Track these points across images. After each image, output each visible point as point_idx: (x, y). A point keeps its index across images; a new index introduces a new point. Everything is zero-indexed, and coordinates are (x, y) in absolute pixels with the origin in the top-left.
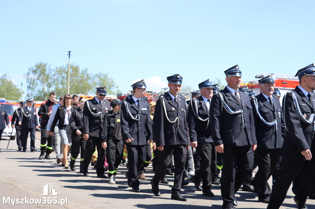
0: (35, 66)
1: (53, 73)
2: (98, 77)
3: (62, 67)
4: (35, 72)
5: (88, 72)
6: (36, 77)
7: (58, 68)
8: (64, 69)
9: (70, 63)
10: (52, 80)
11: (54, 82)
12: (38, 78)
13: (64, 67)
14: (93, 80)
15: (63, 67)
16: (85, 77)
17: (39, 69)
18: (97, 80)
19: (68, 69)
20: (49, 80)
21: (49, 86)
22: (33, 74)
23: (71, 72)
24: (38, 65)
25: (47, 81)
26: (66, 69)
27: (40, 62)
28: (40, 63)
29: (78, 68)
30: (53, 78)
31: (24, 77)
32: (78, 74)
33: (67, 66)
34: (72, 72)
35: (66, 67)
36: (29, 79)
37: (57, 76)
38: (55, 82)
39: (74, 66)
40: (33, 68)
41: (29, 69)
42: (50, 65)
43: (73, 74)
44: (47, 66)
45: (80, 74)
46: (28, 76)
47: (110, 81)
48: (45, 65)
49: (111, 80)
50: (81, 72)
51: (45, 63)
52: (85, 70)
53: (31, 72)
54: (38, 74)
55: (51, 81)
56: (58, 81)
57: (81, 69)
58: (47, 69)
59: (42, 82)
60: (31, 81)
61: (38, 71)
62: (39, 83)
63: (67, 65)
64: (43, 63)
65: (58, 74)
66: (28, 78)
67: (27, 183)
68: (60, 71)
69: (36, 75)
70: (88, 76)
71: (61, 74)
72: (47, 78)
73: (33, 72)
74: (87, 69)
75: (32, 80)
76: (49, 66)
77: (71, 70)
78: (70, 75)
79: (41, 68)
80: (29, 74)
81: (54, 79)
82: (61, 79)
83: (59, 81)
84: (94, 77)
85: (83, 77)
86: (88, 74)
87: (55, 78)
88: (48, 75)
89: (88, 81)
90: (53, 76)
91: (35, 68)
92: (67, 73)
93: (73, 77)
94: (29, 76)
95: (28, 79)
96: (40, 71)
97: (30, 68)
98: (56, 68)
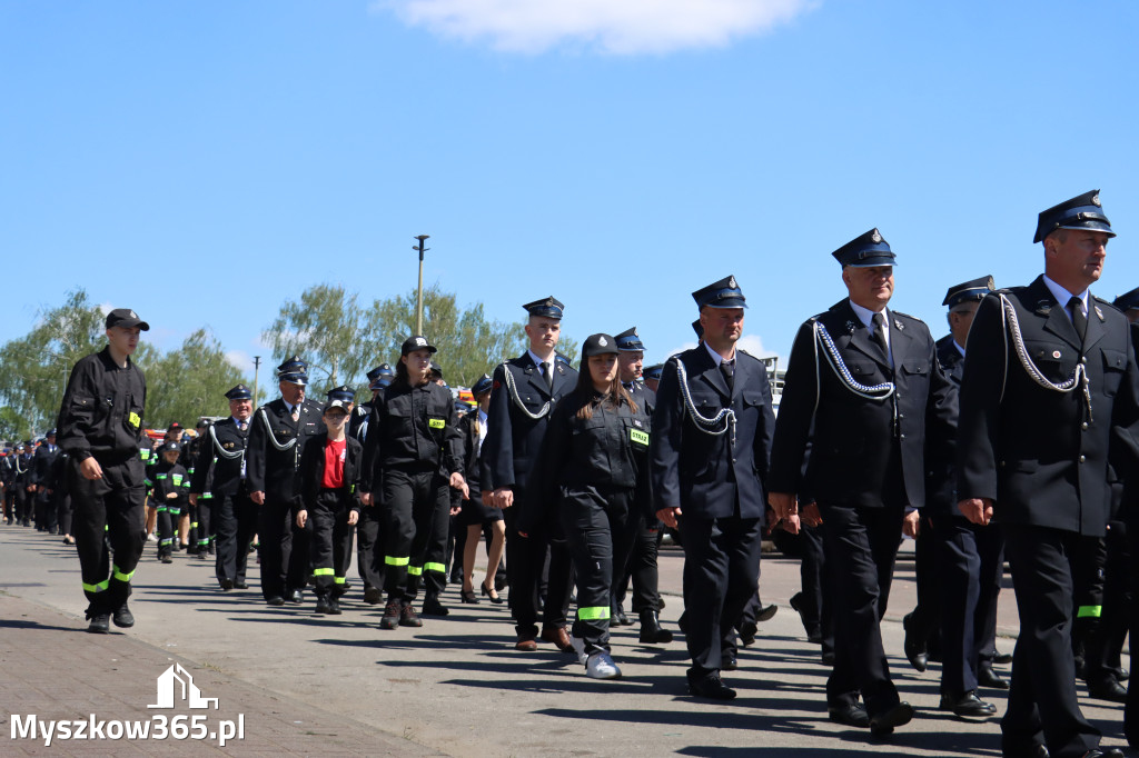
0: (304, 297)
1: (362, 324)
2: (521, 337)
3: (393, 300)
4: (300, 320)
5: (488, 318)
6: (304, 337)
7: (381, 305)
8: (403, 309)
9: (425, 287)
10: (361, 348)
11: (366, 354)
12: (311, 340)
13: (402, 302)
14: (506, 345)
15: (399, 300)
16: (477, 334)
17: (316, 309)
18: (517, 346)
19: (417, 308)
20: (352, 349)
21: (351, 368)
22: (296, 330)
23: (427, 316)
24: (314, 296)
25: (345, 349)
26: (411, 308)
27: (319, 284)
28: (320, 288)
29: (453, 301)
30: (363, 339)
31: (264, 337)
32: (452, 325)
33: (412, 297)
34: (431, 317)
35: (407, 302)
36: (282, 344)
37: (378, 333)
38: (373, 357)
39: (439, 296)
40: (294, 305)
41: (282, 312)
42: (356, 296)
43: (433, 327)
44: (346, 299)
45: (457, 327)
46: (275, 333)
47: (563, 348)
48: (338, 295)
49: (567, 344)
50: (460, 317)
51: (336, 288)
52: (475, 311)
53: (289, 322)
54: (312, 329)
55: (356, 350)
56: (381, 350)
57: (462, 307)
58: (345, 307)
59: (327, 354)
60: (288, 350)
61: (313, 317)
62: (316, 361)
63: (414, 293)
64: (330, 288)
65: (383, 325)
66: (278, 340)
67: (271, 669)
68: (388, 314)
69: (307, 330)
70: (485, 331)
71: (394, 328)
72: (346, 338)
73: (294, 320)
74: (481, 307)
75: (293, 348)
76: (353, 300)
77: (427, 310)
78: (423, 329)
79: (321, 307)
80: (279, 327)
81: (368, 343)
82: (391, 344)
83: (386, 352)
84: (508, 336)
85: (469, 335)
86: (488, 325)
87: (371, 338)
88: (348, 330)
89: (488, 351)
90: (366, 332)
91: (301, 307)
92: (413, 323)
93: (435, 335)
94: (283, 336)
95: (278, 348)
96: (320, 318)
97: (283, 306)
98: (376, 305)
